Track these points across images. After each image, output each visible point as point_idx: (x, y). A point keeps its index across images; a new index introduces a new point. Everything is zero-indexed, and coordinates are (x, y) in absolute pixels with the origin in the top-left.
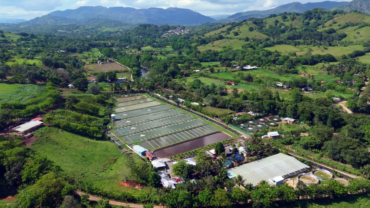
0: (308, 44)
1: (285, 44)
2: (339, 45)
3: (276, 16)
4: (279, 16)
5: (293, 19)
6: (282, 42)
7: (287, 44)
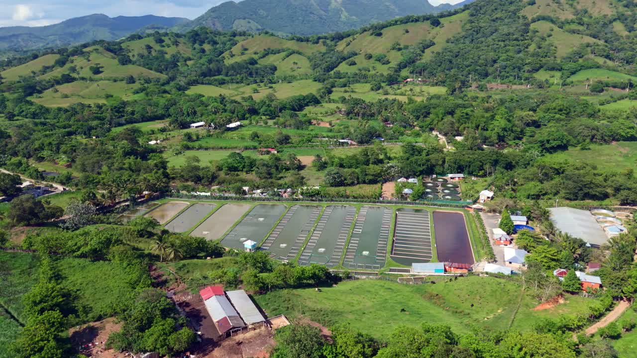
0: (237, 83)
1: (202, 83)
2: (280, 81)
3: (142, 38)
4: (146, 39)
5: (176, 43)
6: (197, 81)
7: (206, 84)
